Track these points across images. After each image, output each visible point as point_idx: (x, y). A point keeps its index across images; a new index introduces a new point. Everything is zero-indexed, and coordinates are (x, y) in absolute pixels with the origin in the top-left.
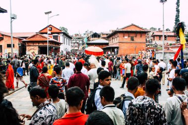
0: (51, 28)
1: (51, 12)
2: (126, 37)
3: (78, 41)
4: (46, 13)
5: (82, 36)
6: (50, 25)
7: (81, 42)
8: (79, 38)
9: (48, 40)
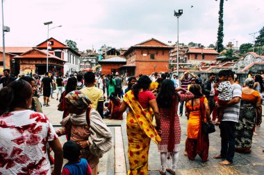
0: (52, 42)
1: (51, 22)
2: (145, 55)
3: (90, 60)
4: (45, 24)
5: (97, 52)
6: (52, 38)
7: (94, 61)
8: (91, 56)
9: (47, 57)
